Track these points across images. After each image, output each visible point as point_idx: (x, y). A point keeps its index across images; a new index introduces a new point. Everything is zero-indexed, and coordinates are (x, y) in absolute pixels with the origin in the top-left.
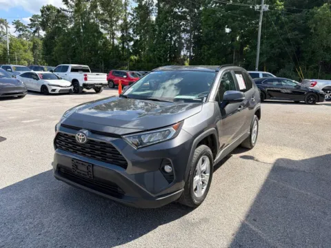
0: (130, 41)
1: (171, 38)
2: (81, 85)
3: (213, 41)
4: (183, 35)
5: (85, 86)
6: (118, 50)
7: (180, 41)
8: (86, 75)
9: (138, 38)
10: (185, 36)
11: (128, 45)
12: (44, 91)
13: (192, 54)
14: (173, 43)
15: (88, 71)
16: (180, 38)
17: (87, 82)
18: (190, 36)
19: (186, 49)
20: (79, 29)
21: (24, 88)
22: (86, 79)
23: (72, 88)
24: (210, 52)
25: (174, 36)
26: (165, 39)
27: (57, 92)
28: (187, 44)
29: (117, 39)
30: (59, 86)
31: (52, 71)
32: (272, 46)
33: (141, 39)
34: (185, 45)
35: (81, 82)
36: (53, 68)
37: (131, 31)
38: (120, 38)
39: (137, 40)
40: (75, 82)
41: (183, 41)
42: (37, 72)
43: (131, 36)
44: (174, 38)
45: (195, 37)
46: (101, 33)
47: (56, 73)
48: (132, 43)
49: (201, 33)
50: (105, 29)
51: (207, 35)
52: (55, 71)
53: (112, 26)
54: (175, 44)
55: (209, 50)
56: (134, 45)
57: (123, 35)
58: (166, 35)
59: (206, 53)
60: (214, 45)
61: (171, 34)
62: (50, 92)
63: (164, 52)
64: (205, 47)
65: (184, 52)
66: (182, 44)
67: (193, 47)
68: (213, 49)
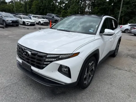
0: (63, 4)
1: (81, 3)
3: (100, 5)
6: (58, 8)
7: (86, 4)
9: (67, 2)
10: (88, 2)
11: (62, 5)
13: (90, 11)
14: (82, 5)
16: (86, 3)
18: (90, 2)
19: (88, 8)
24: (98, 10)
28: (88, 6)
29: (58, 3)
30: (30, 22)
32: (128, 8)
39: (67, 3)
41: (87, 4)
42: (21, 16)
43: (64, 1)
44: (83, 3)
45: (92, 2)
51: (97, 2)
55: (98, 9)
56: (65, 5)
57: (60, 1)
58: (79, 2)
59: (96, 11)
60: (100, 7)
61: (81, 1)
62: (26, 24)
63: (78, 9)
64: (96, 8)
65: (87, 10)
66: (86, 6)
67: (91, 7)
68: (100, 9)
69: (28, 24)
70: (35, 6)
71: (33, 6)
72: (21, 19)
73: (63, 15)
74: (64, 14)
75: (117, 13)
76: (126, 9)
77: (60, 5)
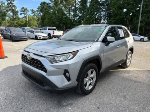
1: (96, 14)
2: (52, 36)
3: (117, 15)
4: (102, 13)
5: (54, 36)
6: (71, 21)
8: (54, 32)
9: (81, 15)
10: (103, 13)
11: (76, 18)
12: (36, 38)
13: (106, 22)
14: (97, 17)
15: (55, 30)
16: (101, 14)
17: (54, 35)
18: (105, 14)
19: (104, 19)
20: (55, 12)
21: (27, 37)
22: (54, 33)
23: (48, 37)
26: (93, 15)
27: (41, 39)
28: (104, 17)
30: (42, 36)
31: (40, 30)
33: (82, 15)
35: (52, 35)
36: (41, 29)
37: (78, 12)
38: (73, 15)
40: (49, 34)
42: (34, 30)
43: (78, 14)
44: (98, 14)
45: (108, 13)
46: (65, 13)
47: (42, 31)
48: (78, 17)
49: (111, 12)
50: (66, 11)
51: (113, 13)
52: (42, 30)
53: (69, 10)
54: (98, 17)
55: (114, 20)
57: (74, 14)
58: (94, 13)
60: (117, 17)
61: (96, 12)
62: (38, 38)
63: (93, 21)
64: (112, 18)
65: (102, 21)
66: (102, 17)
67: (107, 19)
68: (116, 19)
71: (45, 21)
76: (146, 19)
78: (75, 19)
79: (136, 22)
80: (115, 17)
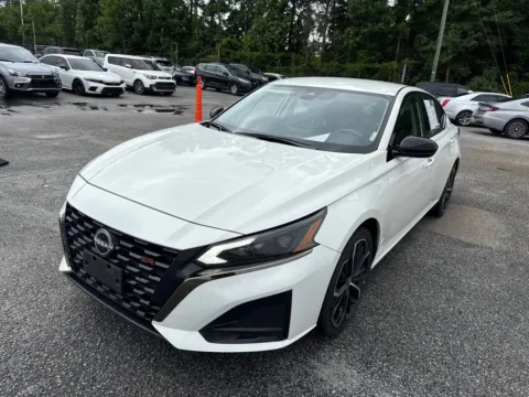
0: (224, 11)
1: (293, 10)
3: (365, 19)
4: (314, 6)
6: (202, 27)
7: (309, 16)
9: (238, 7)
10: (317, 8)
11: (220, 18)
12: (77, 88)
13: (327, 40)
14: (296, 18)
16: (310, 11)
18: (327, 9)
19: (318, 31)
24: (358, 39)
25: (300, 6)
26: (283, 10)
27: (99, 91)
28: (320, 24)
29: (203, 7)
30: (101, 82)
32: (464, 35)
33: (242, 7)
34: (317, 24)
38: (208, 6)
39: (236, 10)
41: (314, 16)
42: (66, 57)
43: (227, 3)
44: (298, 11)
45: (335, 10)
49: (346, 5)
51: (354, 9)
54: (299, 21)
55: (357, 35)
56: (230, 19)
58: (286, 5)
59: (351, 41)
60: (366, 27)
61: (293, 3)
62: (87, 91)
63: (281, 34)
64: (350, 30)
65: (314, 37)
66: (312, 22)
67: (331, 28)
68: (363, 35)
69: (93, 89)
70: (110, 19)
71: (100, 19)
72: (67, 69)
73: (221, 56)
74: (228, 53)
75: (424, 52)
76: (457, 39)
77: (212, 15)
78: (217, 21)
79: (425, 48)
80: (360, 25)
